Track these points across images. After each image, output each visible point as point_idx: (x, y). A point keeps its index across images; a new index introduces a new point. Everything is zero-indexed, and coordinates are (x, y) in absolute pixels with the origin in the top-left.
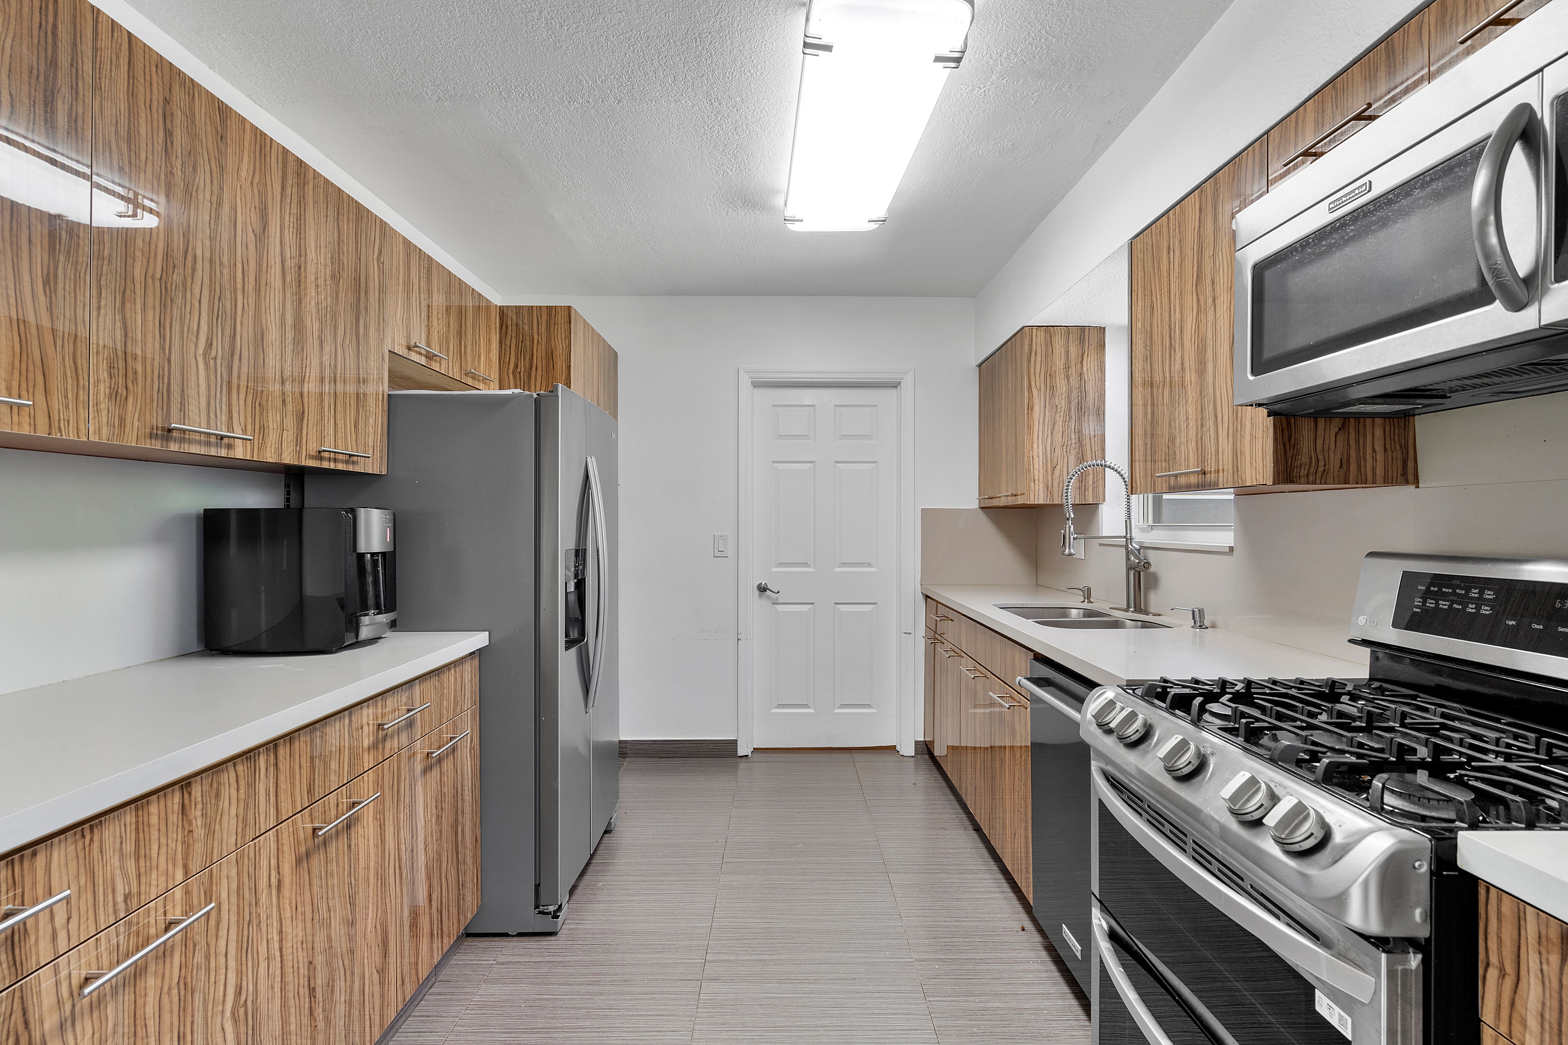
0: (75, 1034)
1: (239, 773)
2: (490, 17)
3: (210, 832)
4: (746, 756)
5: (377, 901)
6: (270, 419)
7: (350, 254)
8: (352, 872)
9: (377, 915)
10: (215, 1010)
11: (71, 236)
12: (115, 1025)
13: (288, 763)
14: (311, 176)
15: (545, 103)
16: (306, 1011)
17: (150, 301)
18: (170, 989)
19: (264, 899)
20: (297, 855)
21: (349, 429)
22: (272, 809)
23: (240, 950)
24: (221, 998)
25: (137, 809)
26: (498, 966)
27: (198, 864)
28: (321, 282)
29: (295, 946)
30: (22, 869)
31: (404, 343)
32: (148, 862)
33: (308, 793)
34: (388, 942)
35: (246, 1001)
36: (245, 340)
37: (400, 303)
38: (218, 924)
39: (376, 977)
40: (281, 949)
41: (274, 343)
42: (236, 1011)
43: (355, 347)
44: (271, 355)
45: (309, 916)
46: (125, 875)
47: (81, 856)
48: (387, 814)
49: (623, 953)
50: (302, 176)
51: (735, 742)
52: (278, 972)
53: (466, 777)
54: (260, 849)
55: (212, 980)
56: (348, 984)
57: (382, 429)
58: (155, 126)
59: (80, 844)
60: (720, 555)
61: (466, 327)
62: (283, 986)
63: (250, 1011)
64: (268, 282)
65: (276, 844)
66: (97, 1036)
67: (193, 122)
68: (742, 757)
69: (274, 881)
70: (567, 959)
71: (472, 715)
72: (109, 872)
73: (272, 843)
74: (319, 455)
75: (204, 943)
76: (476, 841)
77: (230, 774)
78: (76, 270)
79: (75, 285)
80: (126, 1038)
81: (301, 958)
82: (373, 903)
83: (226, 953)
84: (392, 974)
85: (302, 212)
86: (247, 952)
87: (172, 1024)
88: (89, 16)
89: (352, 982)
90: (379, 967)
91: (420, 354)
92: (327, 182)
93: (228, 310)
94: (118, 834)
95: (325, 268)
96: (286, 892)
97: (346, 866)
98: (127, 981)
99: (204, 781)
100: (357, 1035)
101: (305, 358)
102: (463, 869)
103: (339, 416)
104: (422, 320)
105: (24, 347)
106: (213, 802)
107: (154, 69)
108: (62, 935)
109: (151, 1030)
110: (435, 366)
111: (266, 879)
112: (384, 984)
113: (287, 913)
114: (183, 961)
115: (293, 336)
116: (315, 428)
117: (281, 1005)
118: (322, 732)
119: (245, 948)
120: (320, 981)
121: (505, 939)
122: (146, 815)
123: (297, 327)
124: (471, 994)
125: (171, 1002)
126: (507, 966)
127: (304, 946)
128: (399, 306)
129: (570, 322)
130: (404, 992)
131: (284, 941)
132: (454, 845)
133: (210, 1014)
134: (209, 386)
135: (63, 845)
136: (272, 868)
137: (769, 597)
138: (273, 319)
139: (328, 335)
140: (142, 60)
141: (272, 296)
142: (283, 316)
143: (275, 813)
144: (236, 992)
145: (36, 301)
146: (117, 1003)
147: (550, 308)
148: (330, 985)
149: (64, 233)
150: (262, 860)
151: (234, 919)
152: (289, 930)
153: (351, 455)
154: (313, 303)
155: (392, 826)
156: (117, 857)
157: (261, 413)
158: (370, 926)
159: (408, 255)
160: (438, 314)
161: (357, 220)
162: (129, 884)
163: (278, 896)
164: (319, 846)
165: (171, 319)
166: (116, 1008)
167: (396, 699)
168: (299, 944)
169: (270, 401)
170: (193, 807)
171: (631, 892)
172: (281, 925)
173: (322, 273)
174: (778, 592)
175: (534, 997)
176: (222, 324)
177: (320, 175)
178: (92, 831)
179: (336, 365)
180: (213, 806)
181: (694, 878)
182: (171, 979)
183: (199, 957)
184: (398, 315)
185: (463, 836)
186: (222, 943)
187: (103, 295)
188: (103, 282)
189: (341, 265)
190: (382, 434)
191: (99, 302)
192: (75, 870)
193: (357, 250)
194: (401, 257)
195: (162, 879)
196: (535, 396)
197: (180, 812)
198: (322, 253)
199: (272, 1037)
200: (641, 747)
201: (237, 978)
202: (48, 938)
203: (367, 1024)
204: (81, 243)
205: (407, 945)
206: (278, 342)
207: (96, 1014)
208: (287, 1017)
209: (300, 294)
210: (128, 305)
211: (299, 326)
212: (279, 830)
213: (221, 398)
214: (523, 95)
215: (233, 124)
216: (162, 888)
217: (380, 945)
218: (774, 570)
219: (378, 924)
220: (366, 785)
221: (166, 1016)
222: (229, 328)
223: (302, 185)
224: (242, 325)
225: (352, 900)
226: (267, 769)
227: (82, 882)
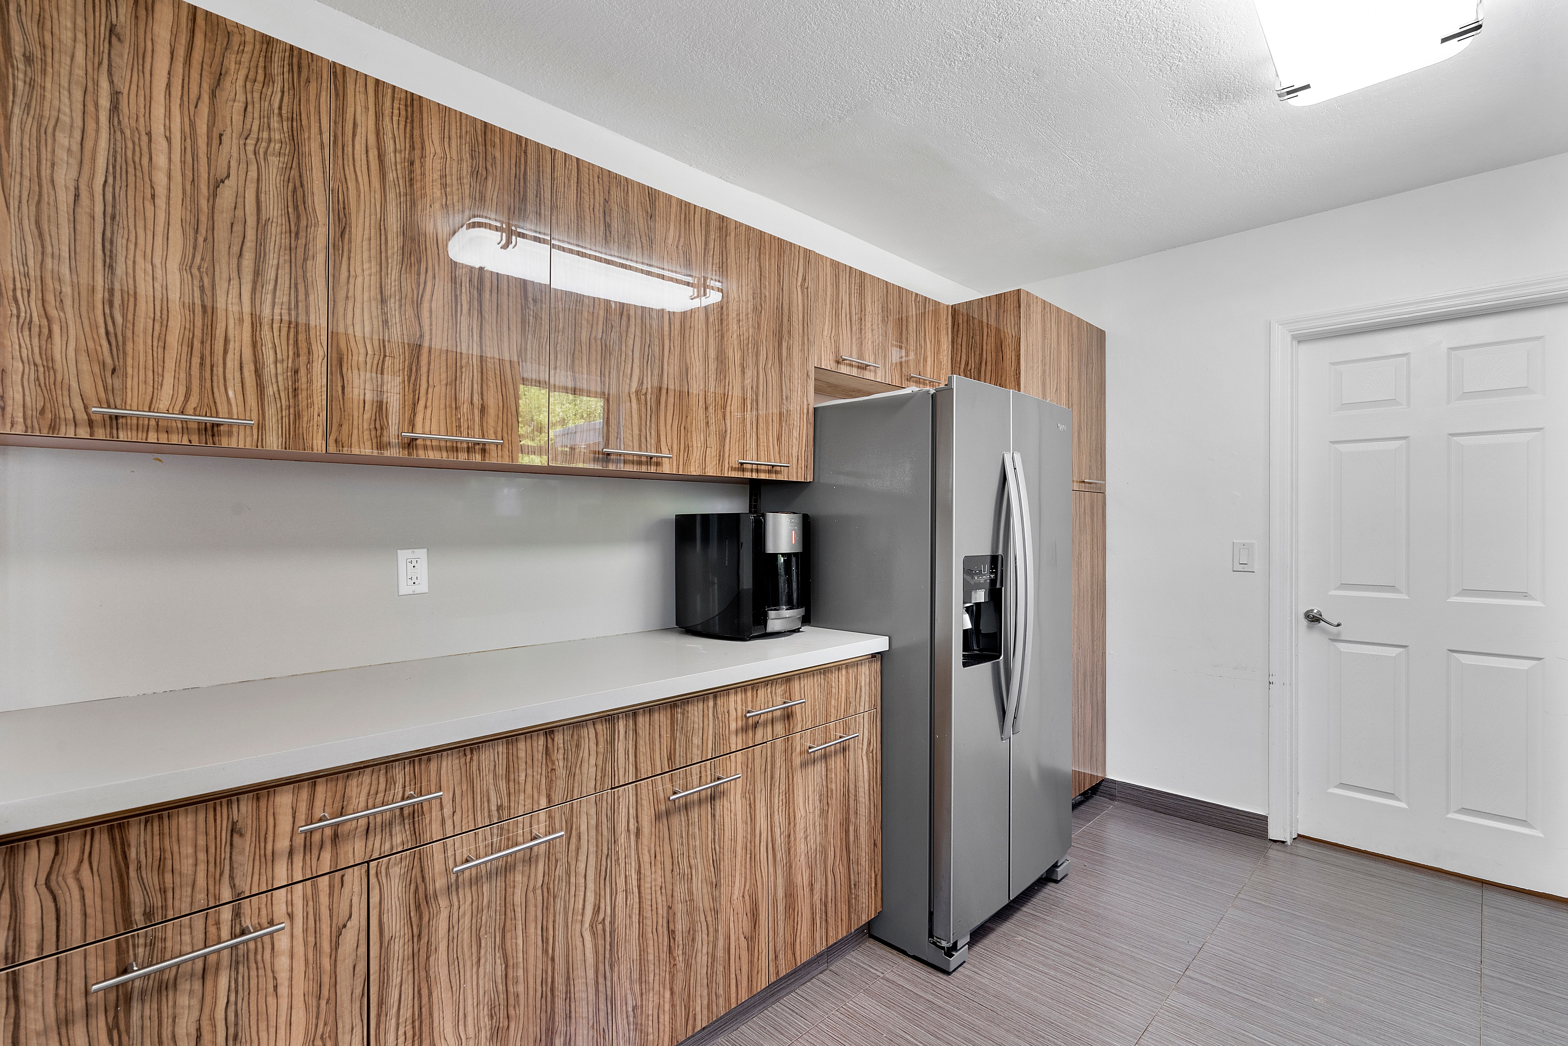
0: (458, 898)
1: (598, 731)
2: (840, 13)
3: (571, 775)
4: (1283, 842)
5: (746, 873)
6: (694, 439)
7: (772, 286)
8: (716, 840)
9: (745, 885)
10: (575, 918)
11: (536, 319)
12: (489, 902)
13: (648, 731)
14: (733, 227)
15: (928, 78)
16: (665, 948)
17: (593, 358)
18: (534, 889)
19: (623, 840)
20: (657, 810)
21: (771, 442)
22: (631, 766)
23: (598, 876)
24: (581, 911)
25: (508, 744)
26: (882, 981)
27: (560, 797)
28: (743, 316)
29: (653, 889)
30: (420, 769)
31: (832, 357)
32: (517, 786)
33: (668, 760)
34: (758, 915)
35: (604, 919)
36: (671, 376)
37: (827, 322)
38: (578, 850)
39: (744, 943)
40: (639, 887)
41: (697, 375)
42: (594, 925)
43: (778, 369)
44: (695, 385)
45: (668, 866)
46: (498, 791)
47: (463, 769)
48: (758, 795)
49: (1007, 1031)
50: (724, 229)
51: (1265, 819)
52: (636, 906)
53: (861, 778)
54: (619, 798)
55: (572, 893)
56: (711, 939)
57: (807, 441)
58: (597, 223)
59: (463, 760)
60: (1244, 569)
61: (908, 333)
62: (641, 920)
63: (608, 930)
64: (692, 325)
65: (635, 797)
66: (475, 904)
67: (627, 211)
68: (1275, 841)
69: (632, 827)
70: (948, 1007)
71: (870, 718)
72: (485, 786)
73: (631, 795)
74: (742, 467)
75: (565, 860)
76: (875, 845)
77: (590, 730)
78: (540, 343)
79: (539, 354)
80: (498, 914)
81: (659, 900)
82: (741, 874)
83: (585, 875)
84: (763, 945)
85: (724, 260)
86: (605, 879)
87: (536, 916)
88: (549, 157)
89: (716, 939)
90: (748, 935)
91: (851, 365)
92: (748, 228)
93: (657, 354)
94: (492, 758)
95: (747, 304)
96: (645, 840)
97: (710, 833)
98: (499, 872)
99: (566, 732)
100: (721, 988)
101: (727, 384)
102: (856, 870)
103: (760, 431)
104: (854, 333)
105: (505, 403)
106: (574, 750)
107: (596, 180)
108: (449, 823)
109: (519, 915)
110: (868, 375)
111: (624, 824)
112: (753, 951)
113: (646, 858)
114: (547, 870)
115: (715, 367)
116: (737, 443)
117: (639, 934)
118: (684, 709)
119: (604, 876)
120: (680, 926)
121: (902, 956)
122: (515, 749)
123: (720, 359)
124: (848, 997)
125: (536, 899)
126: (890, 985)
127: (663, 891)
128: (827, 324)
129: (1020, 306)
130: (777, 967)
131: (642, 881)
132: (844, 843)
133: (570, 920)
134: (640, 417)
135: (450, 758)
136: (631, 817)
137: (1324, 631)
138: (696, 355)
139: (750, 361)
140: (587, 176)
141: (696, 336)
142: (706, 352)
143: (634, 771)
144: (594, 910)
145: (513, 369)
146: (491, 885)
147: (999, 297)
148: (691, 933)
149: (531, 318)
150: (621, 807)
151: (593, 849)
152: (648, 873)
153: (773, 466)
154: (735, 336)
155: (764, 808)
156: (491, 776)
157: (686, 435)
158: (737, 893)
159: (837, 276)
160: (872, 325)
161: (780, 255)
162: (501, 798)
163: (637, 842)
164: (680, 808)
165: (610, 368)
166: (490, 888)
167: (769, 690)
168: (658, 889)
169: (694, 424)
170: (556, 751)
171: (1050, 962)
172: (640, 867)
173: (744, 309)
174: (1339, 625)
175: (898, 1031)
176: (651, 366)
177: (741, 224)
178: (472, 753)
179: (758, 387)
180: (573, 754)
181: (1134, 979)
182: (536, 881)
183: (560, 871)
184: (825, 333)
185: (857, 837)
186: (582, 866)
187: (559, 358)
188: (558, 349)
189: (763, 298)
190: (807, 445)
191: (556, 363)
192: (459, 778)
193: (779, 282)
194: (829, 279)
195: (528, 801)
196: (932, 391)
197: (544, 752)
198: (744, 291)
199: (630, 959)
200: (1132, 793)
201: (595, 898)
202: (439, 822)
203: (733, 982)
204: (543, 323)
205: (781, 924)
206: (701, 374)
207: (474, 888)
208: (645, 947)
209: (722, 330)
210: (577, 362)
211: (721, 358)
212: (638, 786)
213: (651, 425)
214: (905, 79)
215: (661, 203)
216: (528, 808)
217: (749, 915)
218: (1333, 592)
219: (746, 893)
220: (733, 764)
221: (531, 909)
222: (657, 368)
223: (724, 237)
224: (668, 365)
225: (716, 865)
226: (626, 732)
227: (464, 788)
